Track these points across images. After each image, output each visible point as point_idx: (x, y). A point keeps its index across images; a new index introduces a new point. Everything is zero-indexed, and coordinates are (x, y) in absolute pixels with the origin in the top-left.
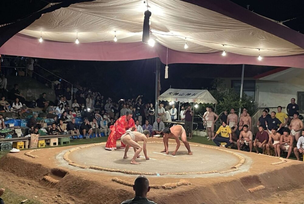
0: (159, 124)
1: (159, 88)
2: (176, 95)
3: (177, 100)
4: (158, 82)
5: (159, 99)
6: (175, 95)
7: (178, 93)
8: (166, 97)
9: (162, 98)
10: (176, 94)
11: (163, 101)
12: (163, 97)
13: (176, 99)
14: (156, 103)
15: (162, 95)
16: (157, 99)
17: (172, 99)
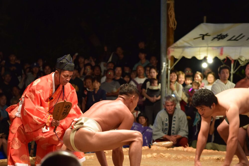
0: (171, 117)
1: (171, 23)
2: (219, 39)
3: (221, 54)
4: (168, 5)
5: (172, 54)
6: (216, 40)
7: (227, 35)
8: (189, 47)
9: (180, 50)
10: (221, 37)
11: (183, 58)
12: (184, 47)
13: (219, 51)
14: (164, 64)
15: (180, 42)
16: (167, 53)
17: (207, 50)
